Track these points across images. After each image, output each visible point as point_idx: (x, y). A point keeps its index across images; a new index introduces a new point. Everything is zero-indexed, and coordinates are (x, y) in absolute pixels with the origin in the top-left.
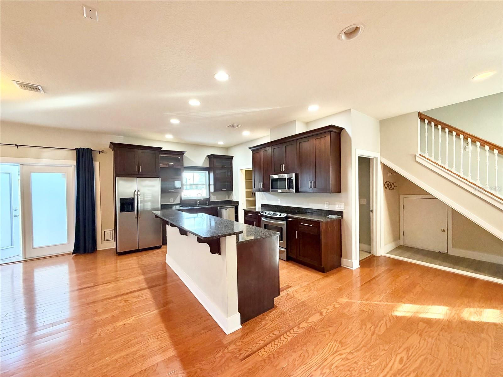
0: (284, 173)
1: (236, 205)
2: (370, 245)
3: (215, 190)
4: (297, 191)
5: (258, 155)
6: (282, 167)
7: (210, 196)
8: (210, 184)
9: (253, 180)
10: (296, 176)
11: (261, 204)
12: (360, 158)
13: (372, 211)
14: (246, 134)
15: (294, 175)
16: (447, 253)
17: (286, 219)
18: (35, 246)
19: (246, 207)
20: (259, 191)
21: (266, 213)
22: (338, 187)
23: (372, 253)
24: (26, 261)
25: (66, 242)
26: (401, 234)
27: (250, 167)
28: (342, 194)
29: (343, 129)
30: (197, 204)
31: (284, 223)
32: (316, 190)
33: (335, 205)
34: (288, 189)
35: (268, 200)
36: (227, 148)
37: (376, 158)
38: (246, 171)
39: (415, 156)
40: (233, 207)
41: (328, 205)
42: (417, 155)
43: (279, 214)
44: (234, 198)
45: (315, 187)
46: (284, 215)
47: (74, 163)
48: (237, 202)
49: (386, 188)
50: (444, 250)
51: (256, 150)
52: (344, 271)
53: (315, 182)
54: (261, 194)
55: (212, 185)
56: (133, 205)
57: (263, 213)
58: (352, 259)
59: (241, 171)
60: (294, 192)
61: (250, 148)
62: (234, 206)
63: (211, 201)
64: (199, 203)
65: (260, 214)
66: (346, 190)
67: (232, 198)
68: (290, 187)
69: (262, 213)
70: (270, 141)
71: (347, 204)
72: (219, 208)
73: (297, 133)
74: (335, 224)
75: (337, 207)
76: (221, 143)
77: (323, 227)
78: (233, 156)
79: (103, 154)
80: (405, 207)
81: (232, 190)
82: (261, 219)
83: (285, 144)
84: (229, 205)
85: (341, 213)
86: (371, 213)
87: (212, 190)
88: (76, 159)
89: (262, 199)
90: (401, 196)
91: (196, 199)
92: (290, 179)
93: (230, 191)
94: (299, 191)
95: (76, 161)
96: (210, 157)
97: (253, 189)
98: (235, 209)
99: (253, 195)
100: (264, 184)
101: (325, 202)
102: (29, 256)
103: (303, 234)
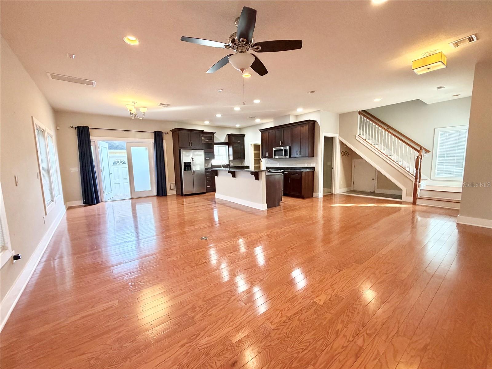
0: (282, 146)
2: (331, 188)
3: (234, 158)
5: (265, 135)
6: (281, 142)
7: (229, 162)
8: (230, 154)
10: (290, 148)
11: (266, 167)
12: (325, 137)
13: (333, 168)
14: (258, 121)
15: (288, 148)
16: (374, 192)
17: (283, 172)
18: (135, 191)
19: (254, 169)
20: (266, 158)
22: (312, 154)
23: (332, 193)
24: (132, 199)
25: (150, 189)
26: (352, 183)
27: (259, 142)
28: (315, 157)
29: (316, 121)
31: (282, 174)
32: (300, 156)
34: (285, 155)
35: (271, 164)
36: (240, 129)
37: (336, 137)
38: (254, 145)
39: (356, 136)
41: (307, 164)
42: (357, 135)
43: (279, 170)
44: (246, 164)
45: (300, 154)
46: (282, 171)
47: (153, 141)
48: (248, 166)
49: (343, 155)
51: (263, 131)
52: (314, 198)
53: (300, 151)
54: (266, 160)
55: (231, 155)
56: (190, 166)
58: (318, 192)
59: (251, 145)
60: (288, 157)
61: (260, 130)
63: (230, 166)
64: (223, 167)
66: (317, 156)
67: (244, 164)
68: (286, 155)
70: (273, 126)
71: (317, 163)
73: (290, 123)
74: (310, 174)
75: (312, 165)
76: (238, 126)
77: (303, 175)
78: (245, 135)
79: (167, 134)
80: (355, 167)
81: (244, 159)
83: (283, 128)
85: (314, 168)
86: (332, 170)
87: (231, 158)
88: (153, 138)
90: (353, 160)
92: (286, 150)
93: (243, 160)
94: (291, 156)
95: (154, 140)
96: (229, 136)
97: (259, 158)
100: (269, 154)
102: (134, 196)
103: (293, 180)
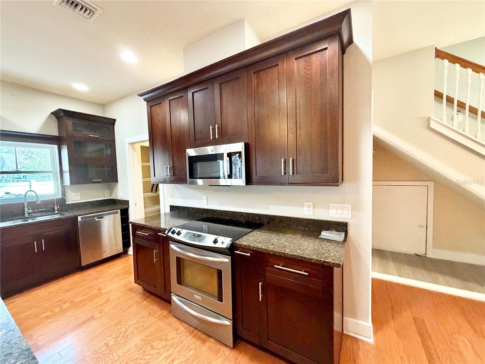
0: (217, 142)
1: (124, 207)
4: (249, 181)
5: (159, 110)
6: (214, 129)
7: (63, 193)
8: (63, 169)
9: (151, 164)
10: (249, 147)
11: (171, 207)
15: (242, 146)
16: (425, 255)
17: (230, 251)
20: (164, 182)
21: (179, 233)
28: (346, 187)
30: (26, 214)
31: (226, 260)
32: (297, 179)
33: (329, 209)
34: (229, 177)
35: (183, 198)
38: (142, 147)
39: (429, 119)
40: (117, 212)
41: (312, 209)
44: (120, 194)
45: (296, 172)
46: (224, 242)
48: (127, 202)
50: (421, 251)
51: (154, 99)
53: (296, 161)
55: (66, 172)
57: (173, 232)
59: (131, 147)
60: (244, 185)
61: (142, 95)
62: (119, 211)
63: (67, 203)
64: (30, 211)
65: (165, 234)
67: (116, 194)
69: (170, 234)
71: (356, 208)
72: (82, 218)
75: (333, 214)
81: (117, 182)
82: (169, 246)
83: (219, 81)
84: (107, 209)
85: (342, 226)
87: (67, 181)
89: (172, 197)
91: (23, 203)
93: (112, 183)
96: (60, 116)
97: (153, 180)
98: (121, 216)
99: (155, 188)
100: (173, 169)
101: (306, 204)
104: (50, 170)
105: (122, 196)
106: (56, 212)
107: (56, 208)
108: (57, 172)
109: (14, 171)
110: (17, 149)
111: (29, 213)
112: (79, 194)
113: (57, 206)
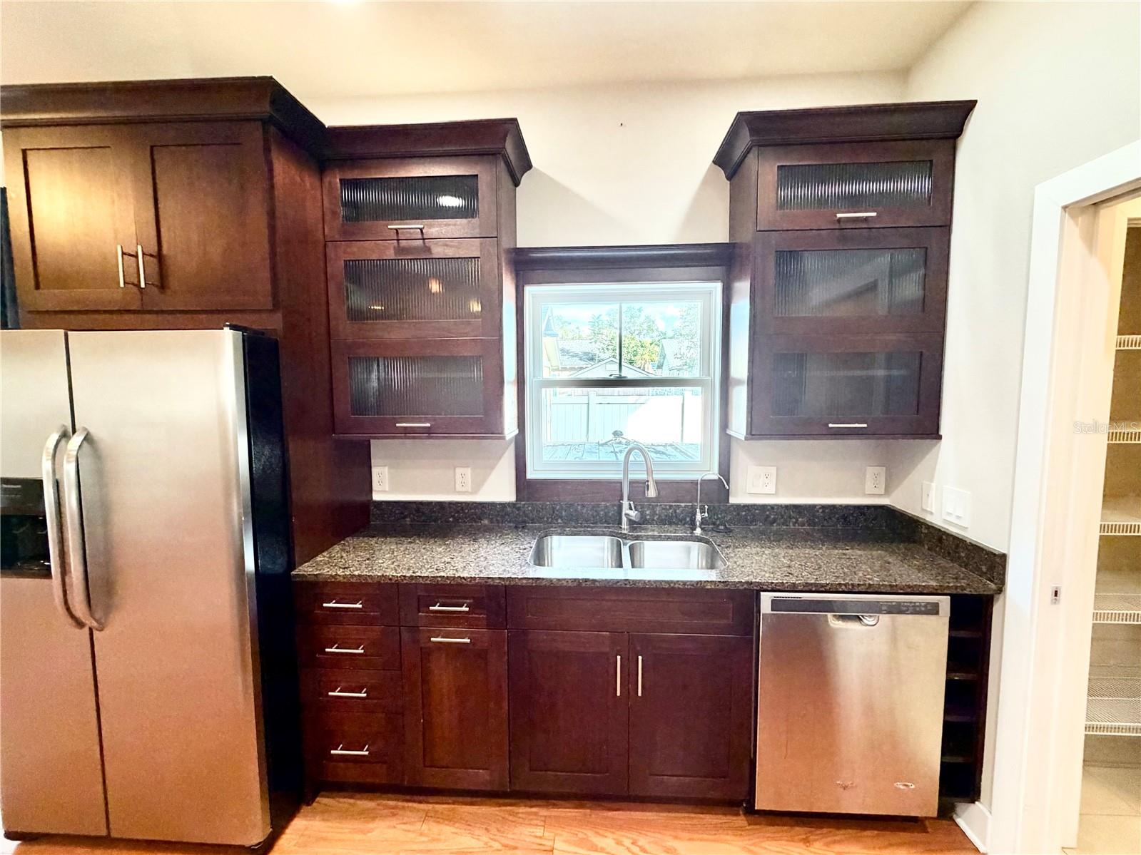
1: (973, 585)
30: (623, 521)
40: (933, 610)
55: (739, 382)
62: (945, 602)
63: (732, 501)
64: (633, 515)
72: (775, 604)
104: (695, 373)
105: (958, 517)
106: (698, 531)
107: (699, 517)
108: (713, 382)
109: (612, 377)
110: (625, 306)
111: (631, 522)
112: (773, 470)
113: (703, 511)
